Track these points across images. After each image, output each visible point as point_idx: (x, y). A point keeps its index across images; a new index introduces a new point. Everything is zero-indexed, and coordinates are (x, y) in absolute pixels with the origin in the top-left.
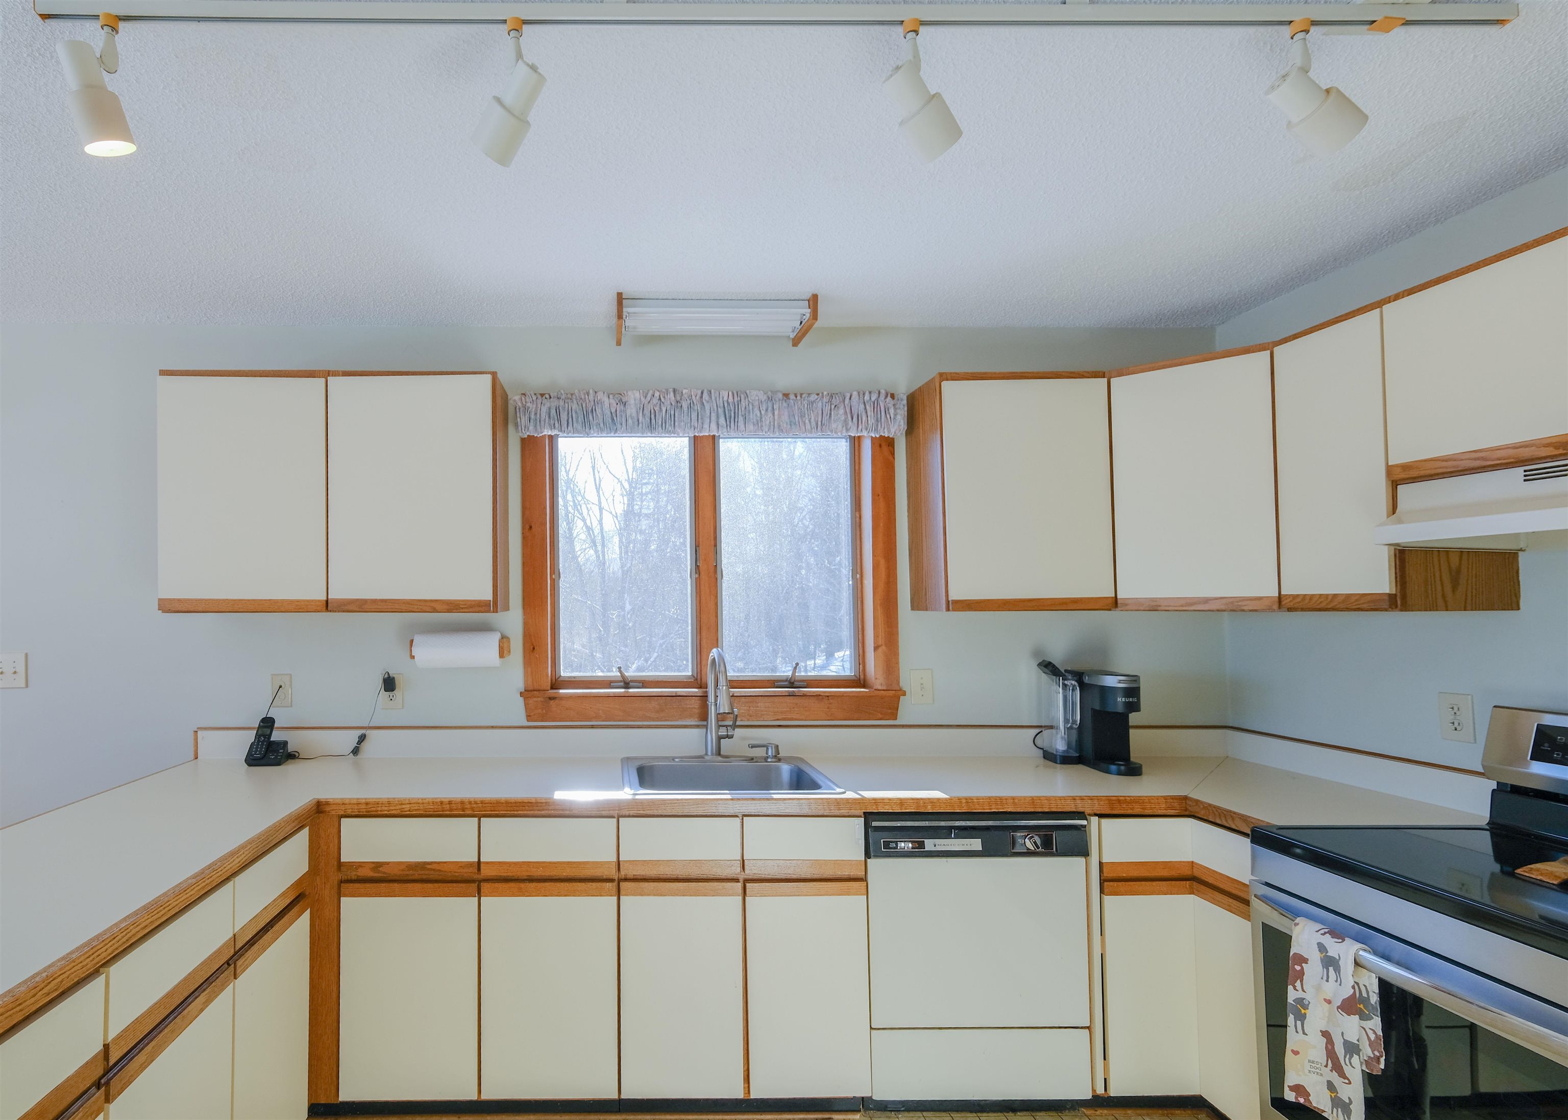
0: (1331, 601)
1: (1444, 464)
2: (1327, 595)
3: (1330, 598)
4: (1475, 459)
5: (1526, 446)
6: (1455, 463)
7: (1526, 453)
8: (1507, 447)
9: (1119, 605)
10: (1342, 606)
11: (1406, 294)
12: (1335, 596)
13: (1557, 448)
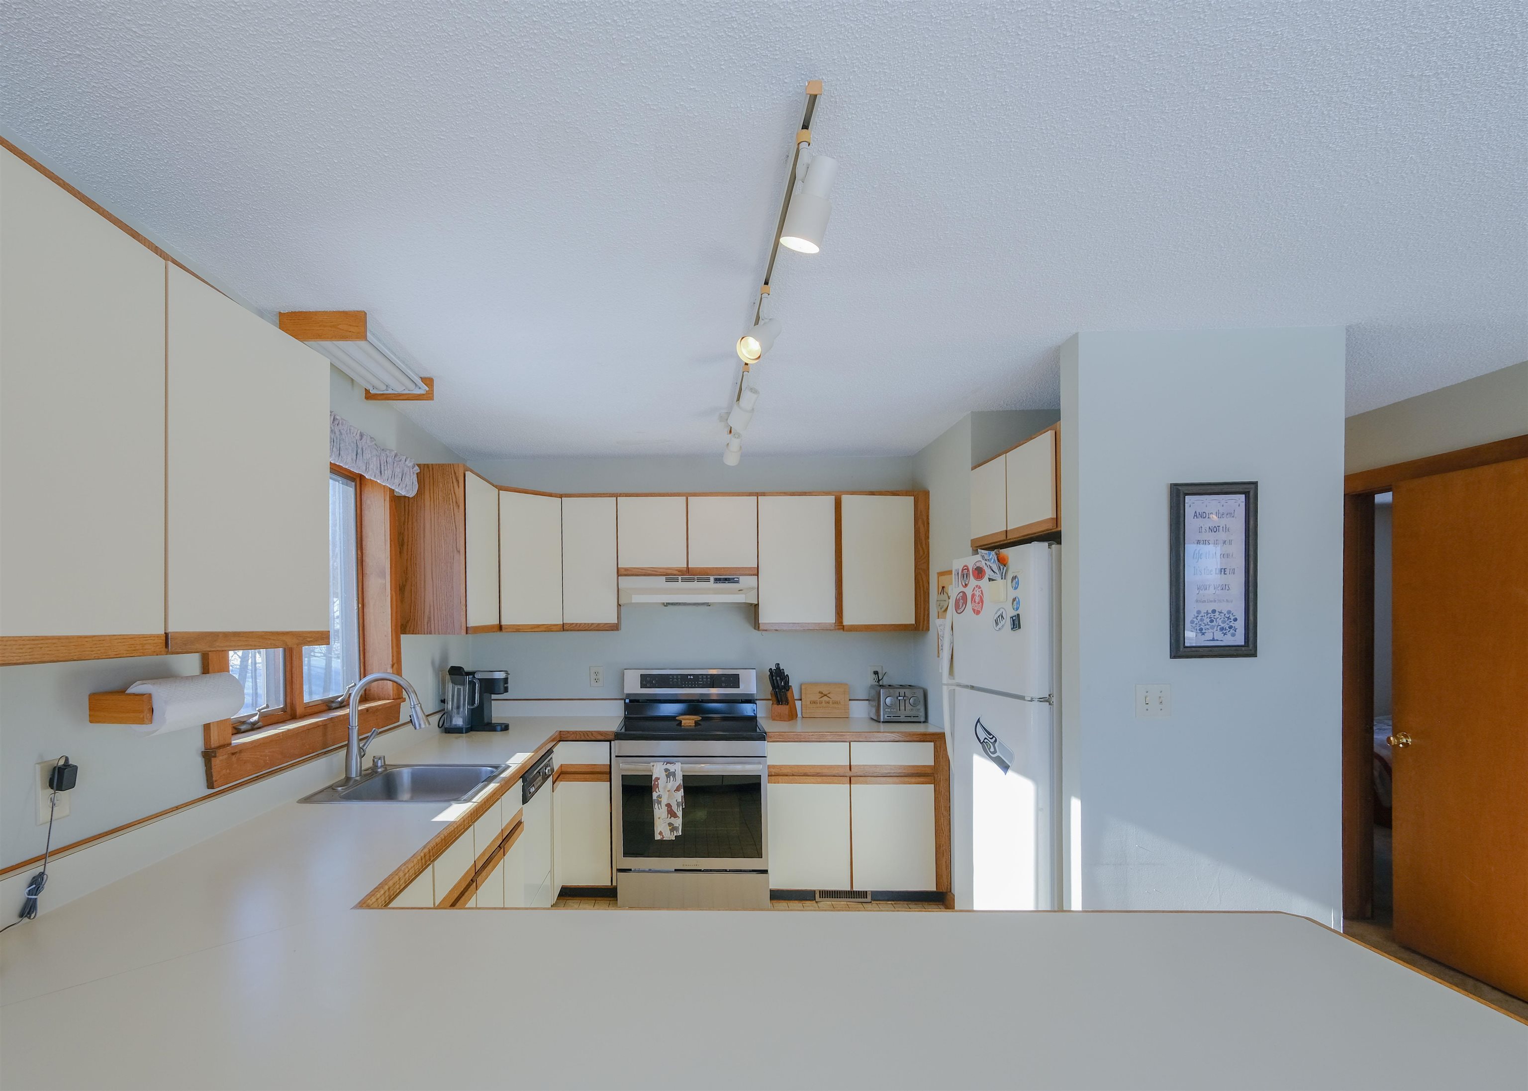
0: (591, 626)
1: (641, 571)
2: (589, 624)
3: (590, 625)
4: (653, 571)
5: (670, 569)
6: (646, 571)
7: (669, 572)
8: (663, 568)
9: (503, 629)
10: (597, 628)
11: (624, 495)
12: (592, 624)
13: (679, 572)
